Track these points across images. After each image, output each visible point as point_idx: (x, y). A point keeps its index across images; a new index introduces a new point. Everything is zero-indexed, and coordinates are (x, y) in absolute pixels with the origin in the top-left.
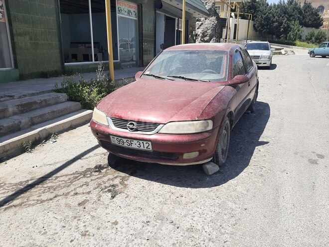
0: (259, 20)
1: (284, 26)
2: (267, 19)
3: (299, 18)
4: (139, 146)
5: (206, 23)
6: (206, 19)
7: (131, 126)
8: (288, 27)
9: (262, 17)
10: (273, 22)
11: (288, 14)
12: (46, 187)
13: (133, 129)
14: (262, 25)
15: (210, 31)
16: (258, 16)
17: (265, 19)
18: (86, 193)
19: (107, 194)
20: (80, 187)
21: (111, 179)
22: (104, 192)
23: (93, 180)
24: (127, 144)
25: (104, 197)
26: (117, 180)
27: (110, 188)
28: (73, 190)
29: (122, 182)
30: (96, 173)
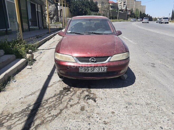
0: (73, 8)
1: (84, 10)
2: (76, 7)
3: (89, 7)
4: (99, 70)
5: (50, 7)
6: (49, 6)
7: (92, 60)
8: (86, 11)
9: (73, 6)
10: (79, 9)
11: (84, 5)
12: (46, 108)
13: (94, 61)
14: (74, 10)
15: (53, 12)
16: (71, 5)
17: (75, 7)
18: (77, 103)
19: (90, 100)
20: (69, 101)
21: (82, 93)
22: (86, 100)
23: (72, 96)
24: (91, 71)
25: (89, 103)
26: (86, 92)
27: (87, 97)
28: (67, 104)
29: (90, 93)
30: (69, 92)
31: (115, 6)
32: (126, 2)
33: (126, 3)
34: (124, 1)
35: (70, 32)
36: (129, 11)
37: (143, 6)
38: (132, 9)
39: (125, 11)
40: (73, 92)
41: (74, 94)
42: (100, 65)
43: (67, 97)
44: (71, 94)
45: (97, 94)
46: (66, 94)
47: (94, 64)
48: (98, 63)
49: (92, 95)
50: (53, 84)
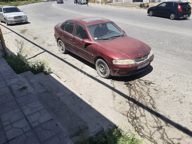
18: (149, 89)
19: (151, 85)
20: (143, 90)
21: (140, 83)
22: (149, 85)
23: (138, 86)
24: (143, 66)
25: (153, 86)
26: (141, 82)
27: (147, 84)
28: (145, 91)
29: (144, 81)
30: (133, 85)
35: (96, 38)
40: (135, 84)
41: (138, 85)
42: (147, 61)
43: (137, 88)
44: (136, 86)
45: (148, 80)
46: (134, 87)
47: (145, 61)
48: (145, 60)
49: (147, 82)
50: (112, 84)
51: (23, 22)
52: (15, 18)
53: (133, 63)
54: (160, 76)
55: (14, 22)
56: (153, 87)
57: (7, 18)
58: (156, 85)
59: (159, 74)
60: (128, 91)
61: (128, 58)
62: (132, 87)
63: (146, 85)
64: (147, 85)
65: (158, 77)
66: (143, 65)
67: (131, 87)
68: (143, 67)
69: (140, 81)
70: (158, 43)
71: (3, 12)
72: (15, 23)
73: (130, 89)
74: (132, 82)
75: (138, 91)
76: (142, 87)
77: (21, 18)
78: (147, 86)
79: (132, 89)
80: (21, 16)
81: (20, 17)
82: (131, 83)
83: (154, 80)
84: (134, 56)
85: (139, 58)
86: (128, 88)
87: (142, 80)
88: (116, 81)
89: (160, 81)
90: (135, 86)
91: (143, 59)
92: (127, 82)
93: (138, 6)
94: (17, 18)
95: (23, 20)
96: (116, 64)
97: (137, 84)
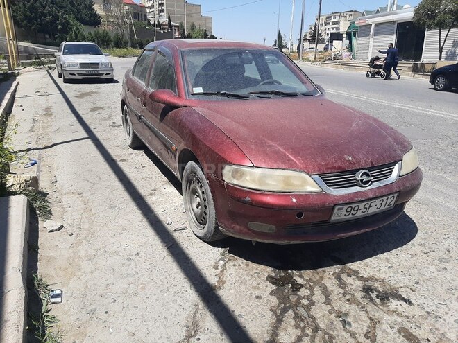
0: (22, 10)
1: (61, 21)
2: (33, 8)
4: (380, 206)
8: (68, 23)
9: (24, 5)
10: (44, 15)
13: (368, 181)
17: (30, 8)
18: (374, 323)
19: (394, 303)
20: (345, 323)
21: (342, 285)
22: (384, 304)
23: (328, 302)
24: (361, 211)
25: (400, 310)
26: (350, 280)
27: (374, 295)
28: (353, 334)
29: (361, 279)
30: (304, 292)
31: (139, 13)
32: (165, 6)
33: (164, 8)
34: (160, 2)
35: (199, 90)
36: (176, 28)
37: (206, 18)
38: (181, 24)
39: (167, 29)
40: (317, 290)
41: (327, 294)
42: (385, 191)
43: (320, 312)
44: (318, 296)
45: (382, 276)
46: (305, 302)
47: (371, 190)
48: (376, 185)
49: (376, 284)
50: (217, 272)
51: (102, 77)
52: (83, 65)
53: (309, 189)
54: (443, 265)
55: (78, 74)
56: (399, 315)
57: (65, 64)
58: (419, 312)
59: (441, 260)
60: (270, 318)
61: (291, 166)
62: (300, 298)
63: (366, 302)
64: (372, 300)
65: (432, 268)
66: (361, 205)
67: (293, 299)
68: (359, 214)
69: (344, 277)
70: (450, 151)
71: (61, 53)
72: (80, 77)
73: (284, 310)
74: (308, 274)
75: (316, 329)
76: (346, 307)
77: (98, 68)
78: (370, 307)
79: (290, 312)
80: (98, 64)
81: (96, 65)
82: (300, 281)
83: (411, 284)
84: (319, 160)
85: (345, 172)
86: (274, 301)
87: (355, 273)
88: (240, 261)
89: (441, 290)
90: (312, 294)
91: (365, 178)
92: (285, 269)
93: (406, 69)
94: (88, 67)
95: (103, 74)
96: (235, 182)
97: (324, 288)
